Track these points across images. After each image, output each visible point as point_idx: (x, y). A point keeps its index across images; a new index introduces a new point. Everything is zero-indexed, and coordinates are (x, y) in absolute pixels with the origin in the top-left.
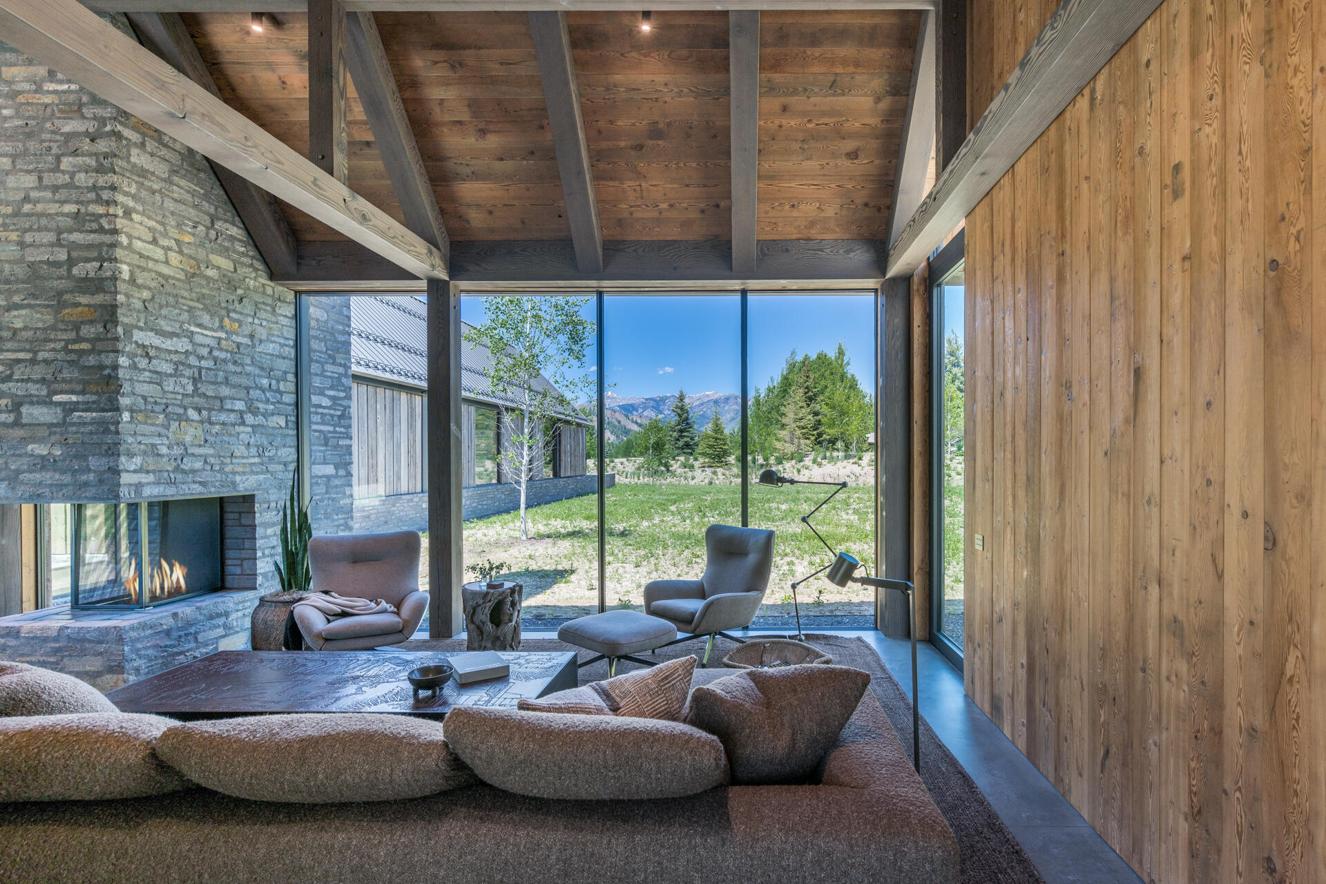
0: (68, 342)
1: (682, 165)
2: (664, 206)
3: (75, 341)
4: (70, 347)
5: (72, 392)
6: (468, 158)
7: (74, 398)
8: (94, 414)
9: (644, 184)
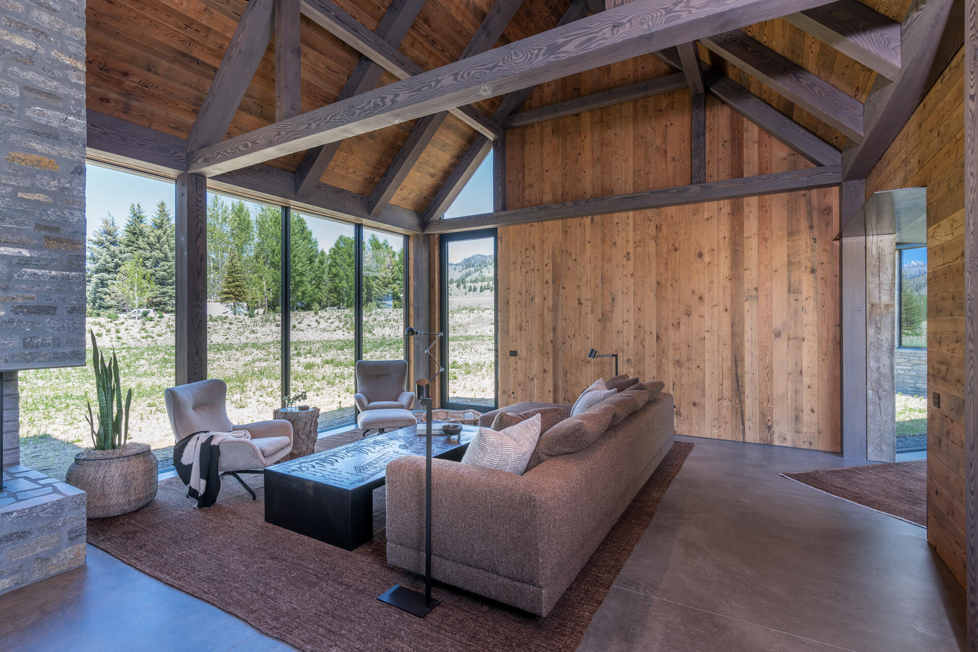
0: (17, 189)
1: (372, 154)
2: (351, 170)
3: (27, 190)
4: (20, 195)
5: (23, 245)
6: (265, 103)
7: (26, 253)
8: (53, 273)
9: (350, 156)
